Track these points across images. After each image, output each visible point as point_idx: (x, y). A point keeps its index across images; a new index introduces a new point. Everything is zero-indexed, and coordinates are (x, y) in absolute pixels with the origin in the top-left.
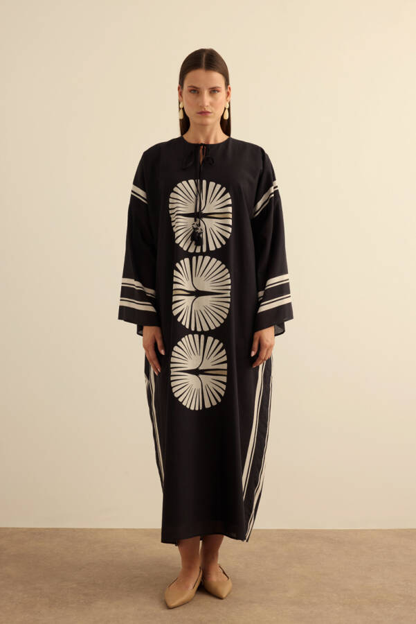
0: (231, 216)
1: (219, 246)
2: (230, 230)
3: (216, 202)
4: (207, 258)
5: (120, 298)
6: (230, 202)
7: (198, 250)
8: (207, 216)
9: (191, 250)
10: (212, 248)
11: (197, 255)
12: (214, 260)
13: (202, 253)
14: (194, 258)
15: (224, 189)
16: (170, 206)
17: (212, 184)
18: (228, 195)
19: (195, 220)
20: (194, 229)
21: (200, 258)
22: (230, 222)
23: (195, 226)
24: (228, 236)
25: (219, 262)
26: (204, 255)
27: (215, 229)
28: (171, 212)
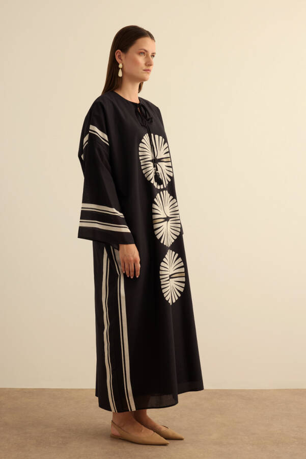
0: (170, 159)
1: (167, 183)
3: (162, 150)
5: (80, 220)
8: (160, 160)
18: (166, 145)
24: (171, 175)
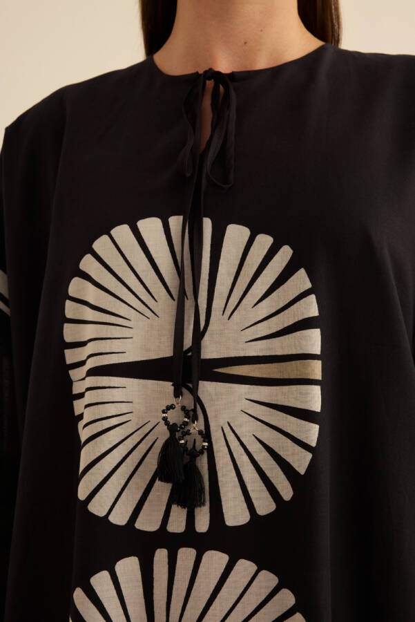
0: (316, 370)
1: (265, 506)
2: (311, 433)
3: (250, 312)
4: (215, 561)
6: (311, 307)
7: (177, 524)
8: (217, 370)
9: (148, 522)
10: (236, 515)
11: (173, 543)
12: (245, 568)
13: (190, 538)
14: (161, 556)
15: (285, 253)
16: (70, 333)
17: (236, 234)
18: (301, 280)
19: (177, 394)
20: (172, 428)
21: (186, 556)
22: (314, 399)
23: (175, 417)
24: (301, 460)
25: (267, 580)
26: (202, 544)
27: (248, 430)
28: (71, 356)
